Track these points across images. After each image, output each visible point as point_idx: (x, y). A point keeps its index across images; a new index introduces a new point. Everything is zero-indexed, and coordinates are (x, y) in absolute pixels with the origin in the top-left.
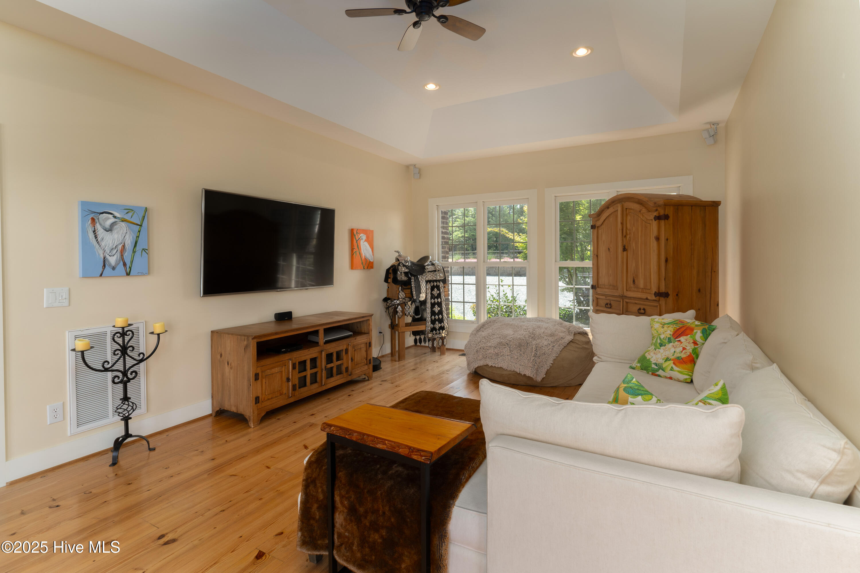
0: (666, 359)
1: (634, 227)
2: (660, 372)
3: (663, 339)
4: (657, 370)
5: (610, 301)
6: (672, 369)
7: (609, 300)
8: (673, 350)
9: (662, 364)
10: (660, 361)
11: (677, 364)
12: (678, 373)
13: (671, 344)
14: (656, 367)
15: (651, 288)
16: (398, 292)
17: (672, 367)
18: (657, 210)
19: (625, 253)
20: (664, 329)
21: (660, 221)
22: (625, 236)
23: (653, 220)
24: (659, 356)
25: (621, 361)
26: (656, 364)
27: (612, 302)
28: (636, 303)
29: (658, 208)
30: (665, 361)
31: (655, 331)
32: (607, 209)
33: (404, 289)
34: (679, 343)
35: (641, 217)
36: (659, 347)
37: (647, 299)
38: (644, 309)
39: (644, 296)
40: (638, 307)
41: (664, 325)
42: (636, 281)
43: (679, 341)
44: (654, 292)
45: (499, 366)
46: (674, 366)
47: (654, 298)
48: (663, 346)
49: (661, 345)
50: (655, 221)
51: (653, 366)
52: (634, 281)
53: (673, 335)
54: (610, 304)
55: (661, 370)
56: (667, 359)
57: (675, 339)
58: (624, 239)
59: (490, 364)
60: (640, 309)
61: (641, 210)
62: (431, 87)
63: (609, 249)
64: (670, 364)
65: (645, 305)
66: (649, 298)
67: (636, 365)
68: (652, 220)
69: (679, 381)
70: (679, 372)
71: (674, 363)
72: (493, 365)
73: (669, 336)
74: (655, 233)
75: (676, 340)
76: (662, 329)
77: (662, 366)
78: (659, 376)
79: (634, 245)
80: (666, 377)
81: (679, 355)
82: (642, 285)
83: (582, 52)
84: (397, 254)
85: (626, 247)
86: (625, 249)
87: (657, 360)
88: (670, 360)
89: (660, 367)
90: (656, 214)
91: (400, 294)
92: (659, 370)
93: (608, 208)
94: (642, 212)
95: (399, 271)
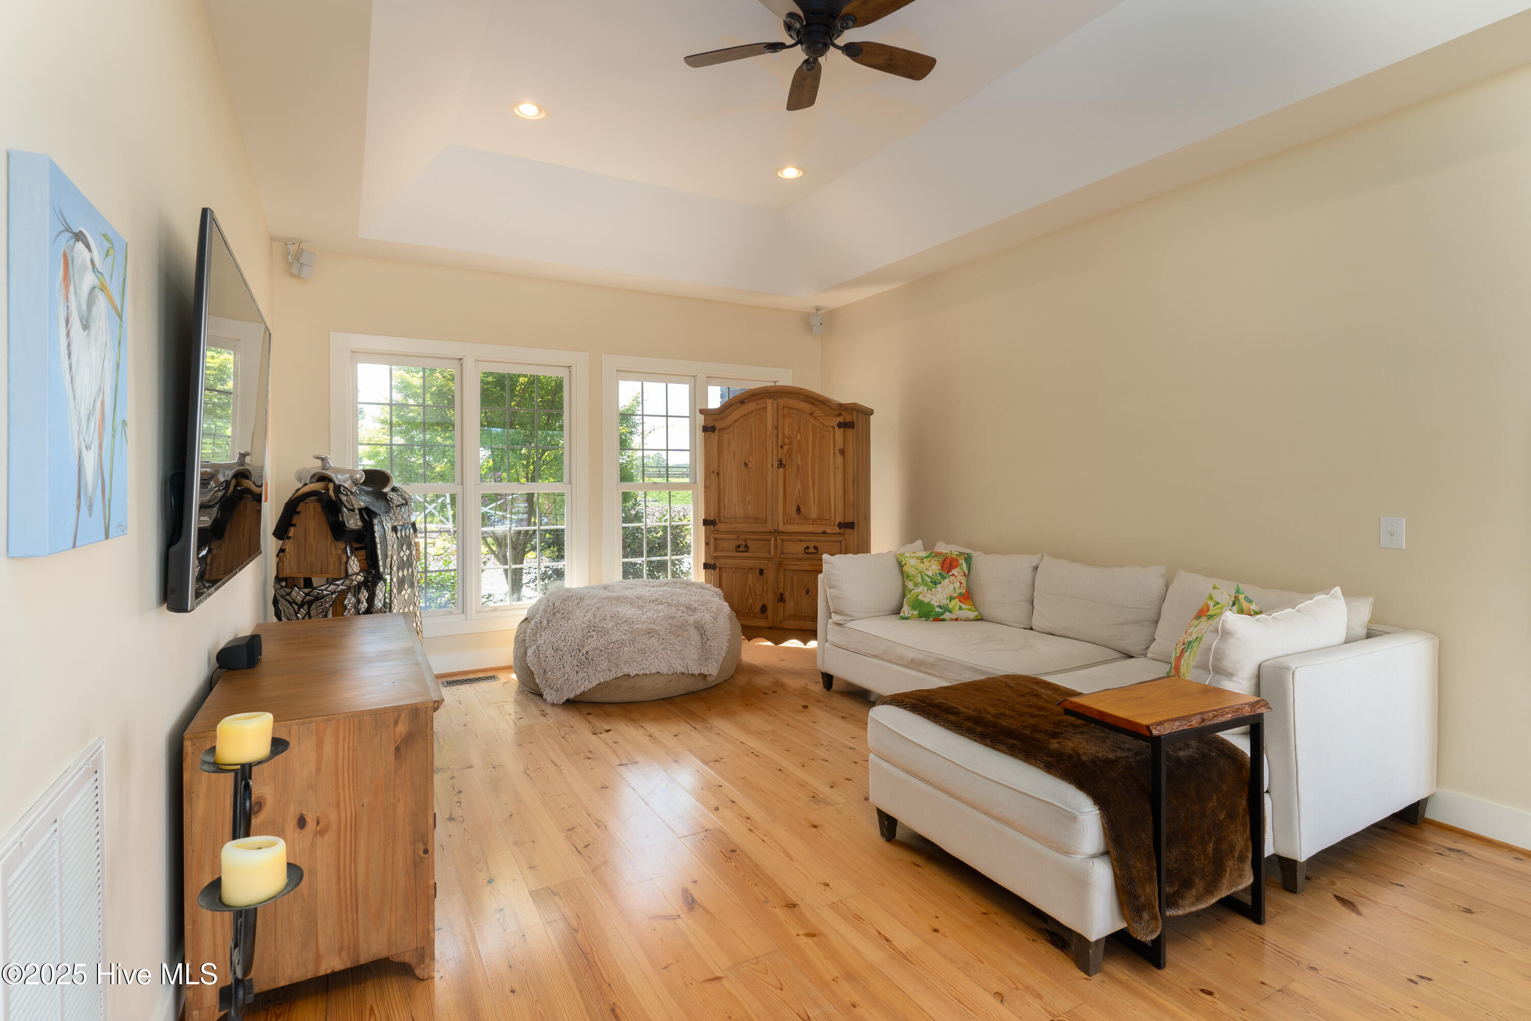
0: (949, 598)
1: (799, 435)
2: (947, 615)
3: (933, 575)
4: (942, 614)
5: (746, 542)
6: (961, 609)
7: (743, 540)
8: (951, 587)
9: (947, 605)
10: (944, 602)
11: (963, 601)
12: (968, 611)
13: (947, 580)
14: (941, 610)
15: (830, 519)
16: (344, 559)
17: (960, 606)
18: (840, 415)
19: (781, 470)
20: (925, 564)
21: (846, 429)
22: (782, 447)
23: (837, 428)
24: (940, 596)
25: (876, 614)
26: (940, 607)
27: (750, 543)
28: (801, 540)
29: (842, 412)
30: (950, 601)
31: (913, 569)
32: (740, 405)
33: (357, 549)
34: (954, 578)
35: (813, 422)
36: (934, 586)
37: (824, 533)
38: (815, 548)
39: (819, 529)
40: (804, 545)
41: (922, 559)
42: (802, 509)
43: (953, 575)
44: (837, 523)
45: (653, 672)
46: (962, 605)
47: (837, 530)
48: (938, 584)
49: (935, 584)
50: (839, 428)
51: (937, 609)
52: (798, 510)
53: (942, 569)
54: (746, 546)
55: (947, 613)
56: (951, 598)
57: (948, 573)
58: (780, 451)
59: (633, 673)
60: (808, 548)
61: (814, 411)
62: (528, 110)
63: (746, 464)
64: (956, 602)
65: (818, 541)
66: (828, 531)
67: (911, 613)
68: (833, 427)
69: (968, 620)
70: (968, 609)
71: (960, 601)
72: (641, 673)
73: (939, 572)
74: (840, 443)
75: (950, 574)
76: (922, 564)
77: (948, 607)
78: (943, 620)
79: (799, 459)
80: (952, 620)
81: (960, 591)
82: (814, 514)
83: (790, 173)
84: (319, 463)
85: (784, 462)
86: (781, 464)
87: (940, 602)
88: (954, 598)
89: (946, 609)
90: (840, 419)
91: (351, 562)
92: (944, 613)
93: (742, 402)
94: (815, 415)
95: (346, 507)
